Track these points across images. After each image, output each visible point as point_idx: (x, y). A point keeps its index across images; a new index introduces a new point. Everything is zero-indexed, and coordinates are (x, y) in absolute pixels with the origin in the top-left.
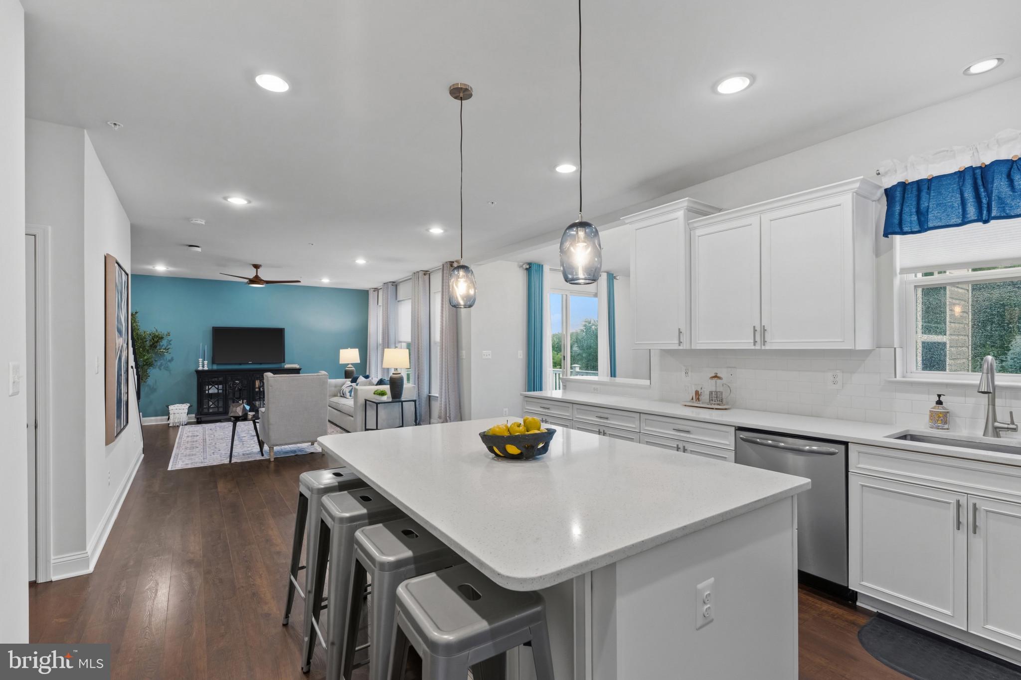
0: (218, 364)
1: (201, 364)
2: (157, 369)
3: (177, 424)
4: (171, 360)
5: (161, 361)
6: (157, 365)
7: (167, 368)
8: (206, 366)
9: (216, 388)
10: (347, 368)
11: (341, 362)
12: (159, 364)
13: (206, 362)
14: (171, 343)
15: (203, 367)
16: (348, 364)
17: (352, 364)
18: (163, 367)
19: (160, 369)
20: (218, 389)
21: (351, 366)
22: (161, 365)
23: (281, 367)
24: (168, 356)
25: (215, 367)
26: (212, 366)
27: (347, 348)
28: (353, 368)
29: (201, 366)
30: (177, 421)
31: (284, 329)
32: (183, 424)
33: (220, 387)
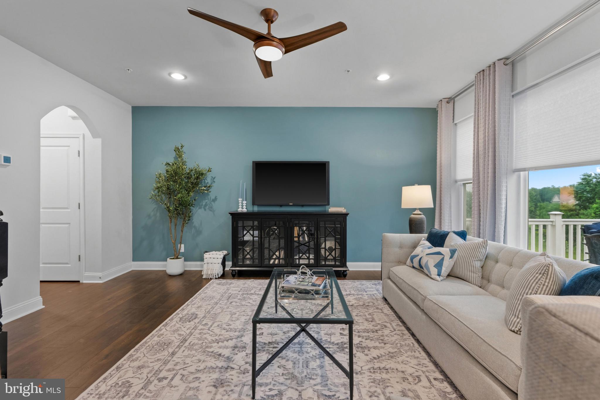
0: (259, 205)
1: (240, 204)
2: (203, 209)
3: (210, 277)
4: (215, 200)
5: (207, 201)
6: (202, 205)
7: (211, 209)
8: (245, 207)
9: (250, 234)
10: (412, 216)
11: (404, 206)
12: (204, 204)
13: (245, 202)
14: (214, 180)
15: (242, 208)
16: (415, 209)
17: (420, 209)
18: (207, 207)
19: (205, 210)
20: (253, 236)
21: (420, 213)
22: (206, 205)
23: (326, 211)
24: (212, 195)
25: (256, 209)
26: (253, 208)
27: (413, 184)
28: (423, 216)
29: (240, 206)
30: (209, 273)
31: (328, 162)
32: (217, 277)
33: (256, 233)
